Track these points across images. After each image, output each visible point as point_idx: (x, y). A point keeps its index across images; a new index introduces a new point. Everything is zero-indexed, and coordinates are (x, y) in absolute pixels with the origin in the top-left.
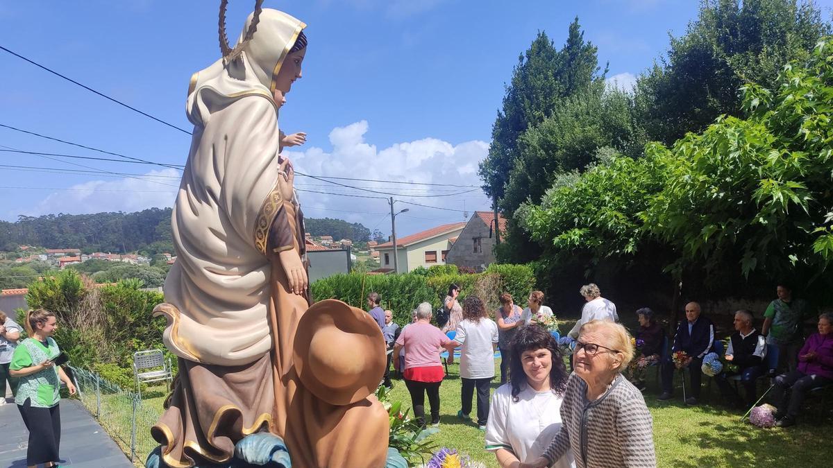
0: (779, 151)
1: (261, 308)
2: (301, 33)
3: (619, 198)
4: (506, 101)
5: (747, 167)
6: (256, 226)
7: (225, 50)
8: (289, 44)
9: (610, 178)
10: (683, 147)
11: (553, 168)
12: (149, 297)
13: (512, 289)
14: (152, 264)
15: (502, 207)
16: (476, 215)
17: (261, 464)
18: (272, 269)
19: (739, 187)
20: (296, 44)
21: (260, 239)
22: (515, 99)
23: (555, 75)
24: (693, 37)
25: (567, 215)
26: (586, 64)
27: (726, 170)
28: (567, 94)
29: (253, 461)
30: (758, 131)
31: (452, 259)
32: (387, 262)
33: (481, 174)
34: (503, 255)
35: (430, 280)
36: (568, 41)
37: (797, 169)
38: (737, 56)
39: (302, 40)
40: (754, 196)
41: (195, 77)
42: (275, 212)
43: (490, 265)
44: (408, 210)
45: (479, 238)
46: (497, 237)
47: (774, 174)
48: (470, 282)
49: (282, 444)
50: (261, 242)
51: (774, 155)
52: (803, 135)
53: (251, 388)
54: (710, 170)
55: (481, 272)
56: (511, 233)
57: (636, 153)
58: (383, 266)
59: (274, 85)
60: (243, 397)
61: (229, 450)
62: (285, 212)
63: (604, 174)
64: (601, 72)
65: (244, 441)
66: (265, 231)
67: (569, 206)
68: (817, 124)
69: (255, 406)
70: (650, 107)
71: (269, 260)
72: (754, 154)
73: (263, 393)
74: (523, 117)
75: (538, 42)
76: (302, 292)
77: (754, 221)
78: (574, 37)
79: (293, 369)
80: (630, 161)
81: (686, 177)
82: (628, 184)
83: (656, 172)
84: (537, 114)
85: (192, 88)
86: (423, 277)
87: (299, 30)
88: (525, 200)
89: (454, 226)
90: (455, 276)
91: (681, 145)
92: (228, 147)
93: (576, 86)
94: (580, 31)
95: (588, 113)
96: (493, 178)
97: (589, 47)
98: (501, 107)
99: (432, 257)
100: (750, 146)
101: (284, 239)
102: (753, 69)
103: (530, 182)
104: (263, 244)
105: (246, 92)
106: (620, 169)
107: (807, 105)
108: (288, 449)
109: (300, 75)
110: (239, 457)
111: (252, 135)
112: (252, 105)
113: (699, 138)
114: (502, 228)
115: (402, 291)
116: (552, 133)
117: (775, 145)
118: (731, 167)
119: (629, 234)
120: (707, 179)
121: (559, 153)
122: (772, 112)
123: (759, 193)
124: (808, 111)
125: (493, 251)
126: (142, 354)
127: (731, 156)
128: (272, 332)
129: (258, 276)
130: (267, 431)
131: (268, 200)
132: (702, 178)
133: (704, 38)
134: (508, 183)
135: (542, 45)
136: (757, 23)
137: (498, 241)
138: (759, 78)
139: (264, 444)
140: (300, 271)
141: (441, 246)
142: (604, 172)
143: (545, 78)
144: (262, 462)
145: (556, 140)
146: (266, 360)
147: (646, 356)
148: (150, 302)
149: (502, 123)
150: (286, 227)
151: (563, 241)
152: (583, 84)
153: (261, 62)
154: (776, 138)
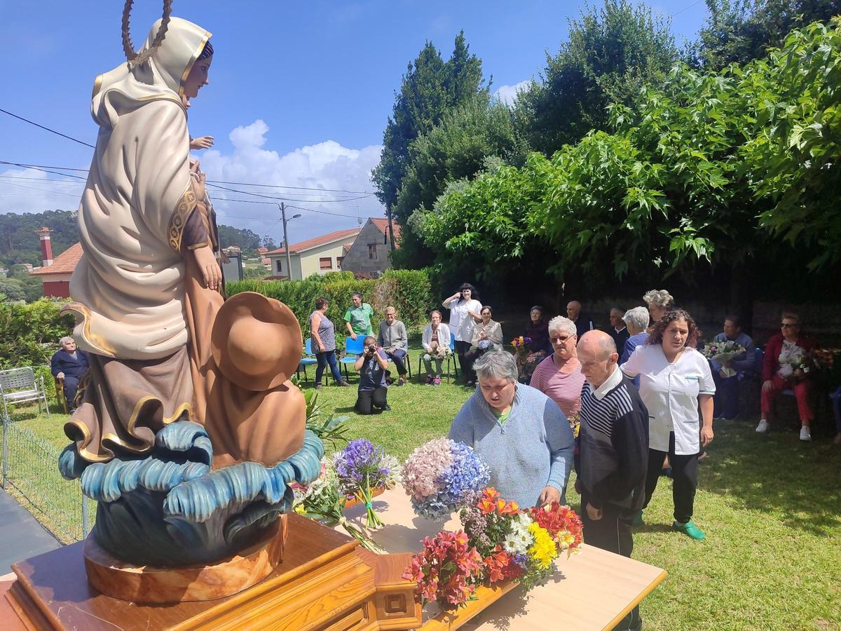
0: (642, 163)
1: (176, 304)
2: (208, 42)
3: (506, 204)
4: (396, 108)
5: (616, 176)
6: (171, 225)
7: (130, 54)
8: (197, 53)
9: (497, 186)
10: (561, 158)
11: (444, 175)
12: (13, 310)
13: (408, 294)
14: (9, 276)
15: (395, 213)
16: (370, 221)
17: (183, 450)
18: (186, 266)
19: (609, 195)
20: (204, 52)
21: (175, 237)
22: (405, 107)
23: (442, 85)
24: (567, 57)
25: (458, 222)
26: (472, 75)
27: (598, 180)
28: (454, 103)
29: (175, 448)
30: (625, 144)
31: (348, 265)
32: (279, 269)
33: (374, 180)
34: (399, 261)
35: (326, 286)
36: (454, 53)
37: (657, 180)
38: (604, 76)
39: (209, 49)
40: (623, 204)
41: (99, 79)
42: (189, 211)
43: (387, 271)
44: (300, 215)
45: (375, 244)
46: (392, 244)
47: (638, 184)
48: (368, 287)
49: (202, 430)
50: (175, 240)
51: (638, 167)
52: (661, 150)
53: (170, 380)
54: (585, 179)
55: (377, 278)
56: (406, 239)
57: (520, 163)
58: (275, 273)
59: (182, 90)
60: (161, 388)
61: (149, 439)
62: (199, 212)
63: (490, 182)
64: (485, 85)
65: (165, 429)
66: (180, 230)
67: (459, 212)
68: (671, 140)
69: (174, 397)
70: (531, 119)
71: (182, 257)
72: (621, 165)
73: (181, 384)
74: (414, 125)
75: (426, 52)
76: (216, 287)
77: (622, 226)
78: (460, 51)
79: (211, 360)
80: (514, 170)
81: (564, 186)
82: (514, 191)
83: (538, 180)
84: (426, 122)
85: (96, 89)
86: (319, 283)
87: (206, 39)
88: (418, 207)
89: (348, 232)
90: (351, 281)
91: (559, 155)
92: (139, 148)
93: (463, 96)
94: (465, 43)
95: (474, 123)
96: (385, 184)
97: (474, 59)
98: (391, 114)
99: (327, 264)
100: (618, 158)
101: (198, 237)
102: (620, 88)
103: (421, 189)
104: (177, 242)
105: (153, 96)
106: (506, 177)
107: (663, 124)
108: (209, 436)
109: (207, 81)
110: (161, 445)
111: (164, 138)
112: (163, 109)
113: (575, 150)
114: (396, 234)
115: (298, 297)
116: (441, 141)
117: (639, 158)
118: (602, 177)
119: (516, 239)
120: (583, 188)
121: (449, 161)
122: (636, 129)
123: (628, 200)
124: (664, 129)
125: (389, 257)
126: (7, 373)
127: (602, 166)
128: (188, 326)
129: (172, 273)
130: (188, 420)
131: (182, 200)
132: (578, 187)
133: (576, 58)
134: (400, 189)
135: (429, 55)
136: (620, 46)
137: (393, 247)
138: (625, 97)
139: (185, 431)
140: (214, 267)
141: (336, 253)
142: (490, 180)
143: (433, 88)
144: (185, 448)
145: (445, 148)
146: (183, 352)
147: (534, 352)
148: (15, 315)
149: (393, 130)
150: (200, 226)
151: (454, 245)
152: (469, 95)
153: (169, 68)
154: (639, 152)
